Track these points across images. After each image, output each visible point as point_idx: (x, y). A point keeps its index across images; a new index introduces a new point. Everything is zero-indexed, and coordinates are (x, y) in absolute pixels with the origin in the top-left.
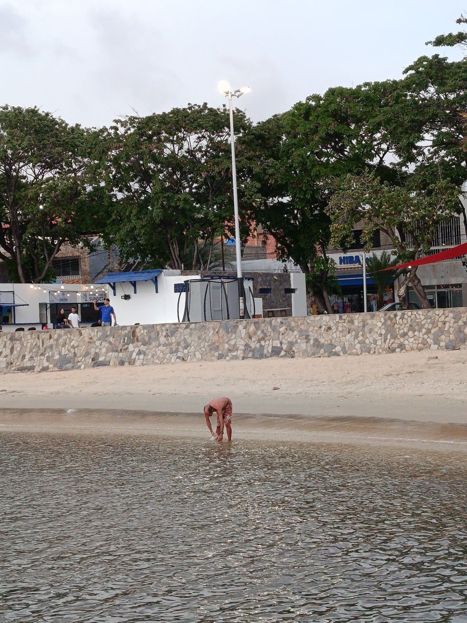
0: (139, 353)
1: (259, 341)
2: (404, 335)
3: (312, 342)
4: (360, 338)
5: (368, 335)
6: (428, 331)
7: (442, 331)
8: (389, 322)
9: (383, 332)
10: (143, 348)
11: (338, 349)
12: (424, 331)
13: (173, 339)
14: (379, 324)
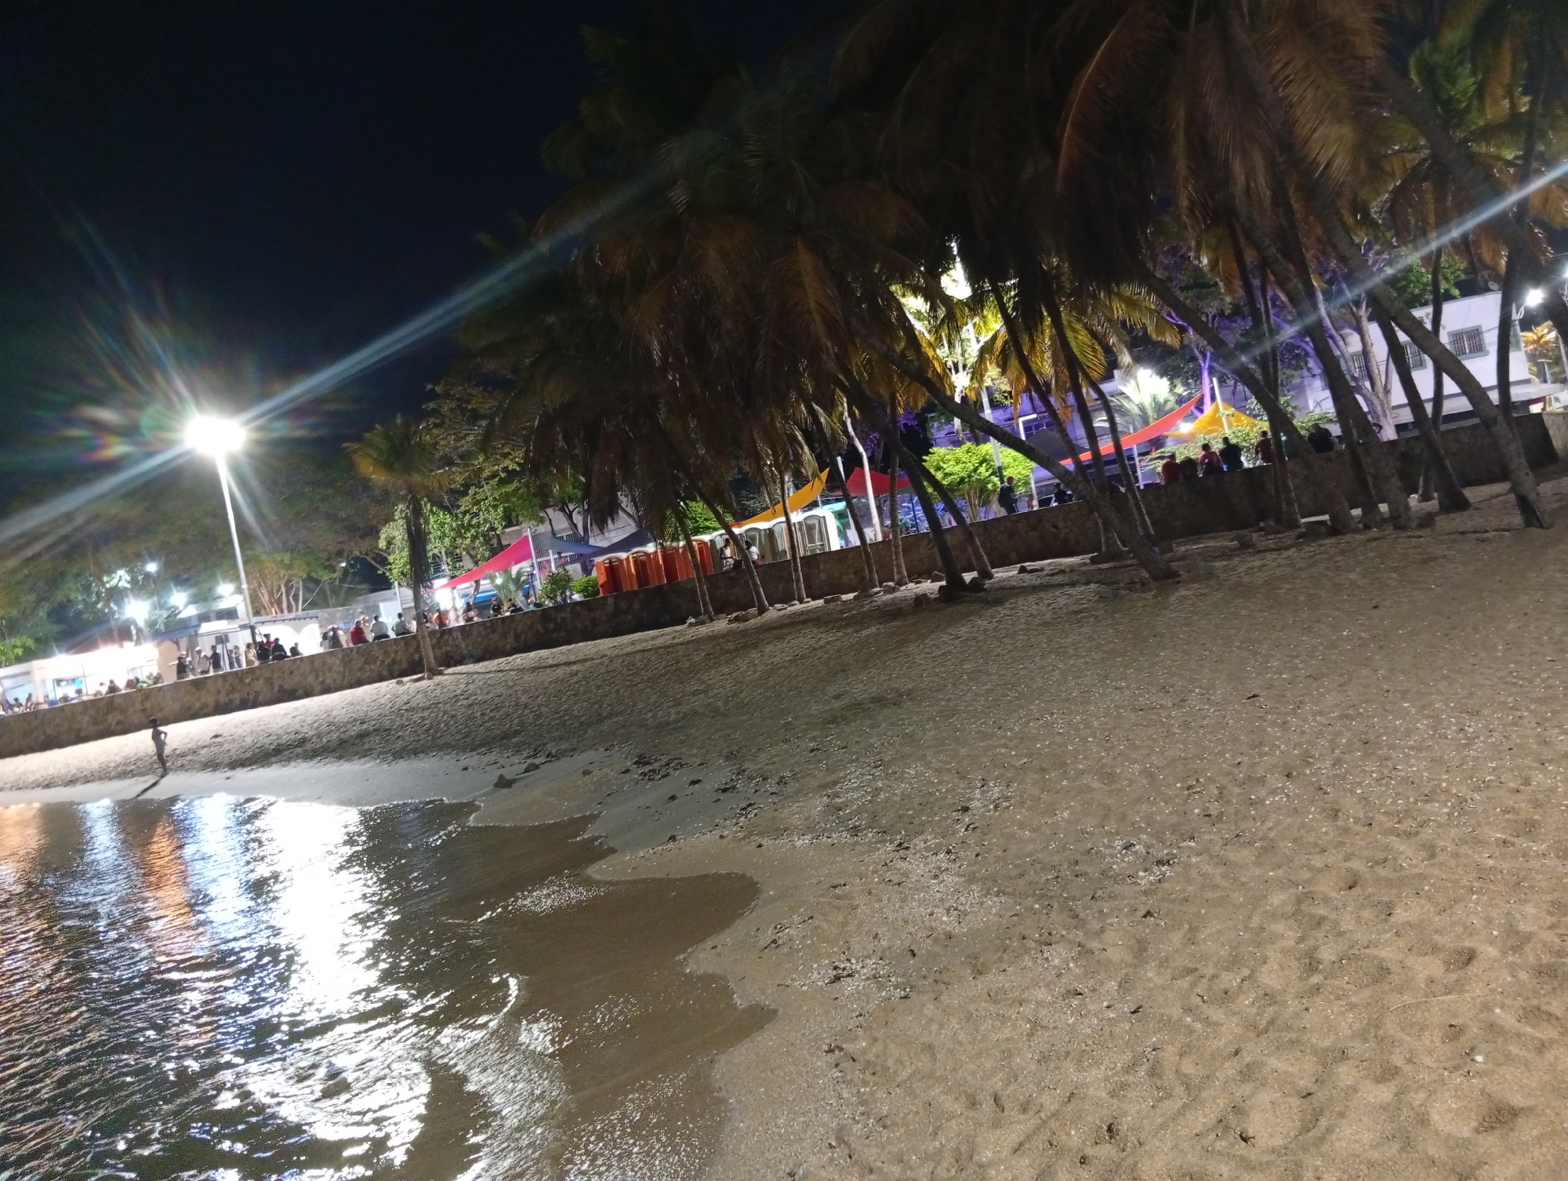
0: (118, 723)
1: (228, 695)
2: (361, 669)
3: (276, 689)
4: (321, 679)
5: (328, 675)
6: (383, 662)
7: (394, 662)
8: (347, 658)
9: (341, 669)
10: (121, 718)
11: (301, 692)
12: (378, 663)
13: (148, 705)
14: (338, 662)
